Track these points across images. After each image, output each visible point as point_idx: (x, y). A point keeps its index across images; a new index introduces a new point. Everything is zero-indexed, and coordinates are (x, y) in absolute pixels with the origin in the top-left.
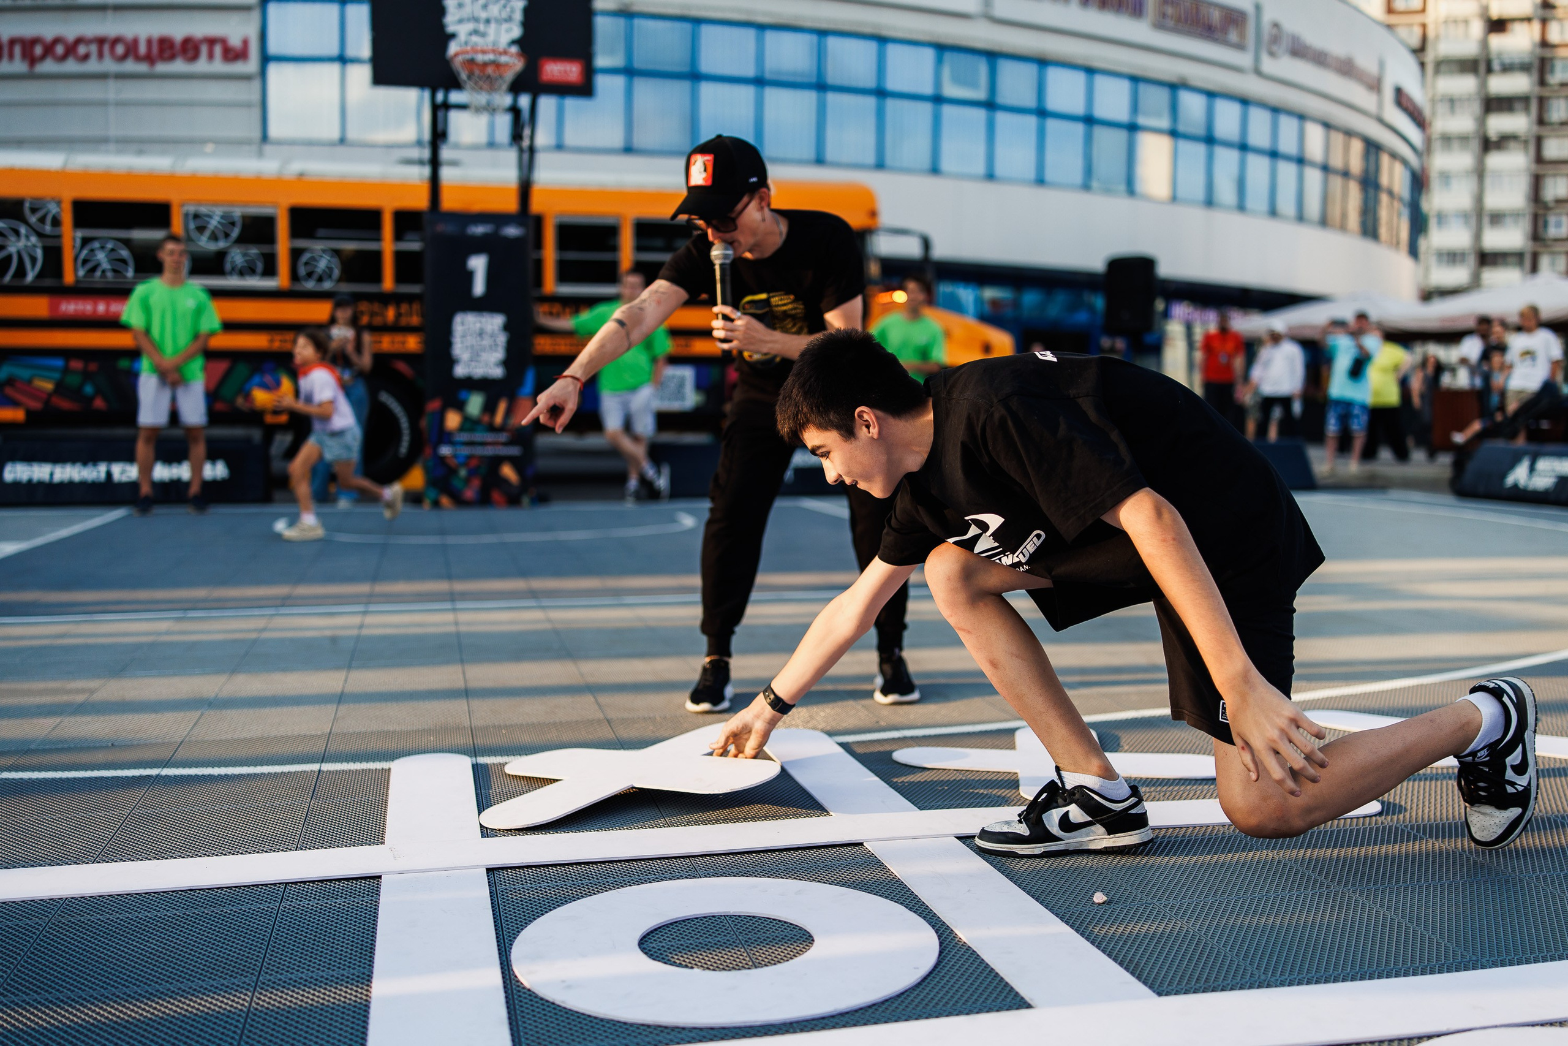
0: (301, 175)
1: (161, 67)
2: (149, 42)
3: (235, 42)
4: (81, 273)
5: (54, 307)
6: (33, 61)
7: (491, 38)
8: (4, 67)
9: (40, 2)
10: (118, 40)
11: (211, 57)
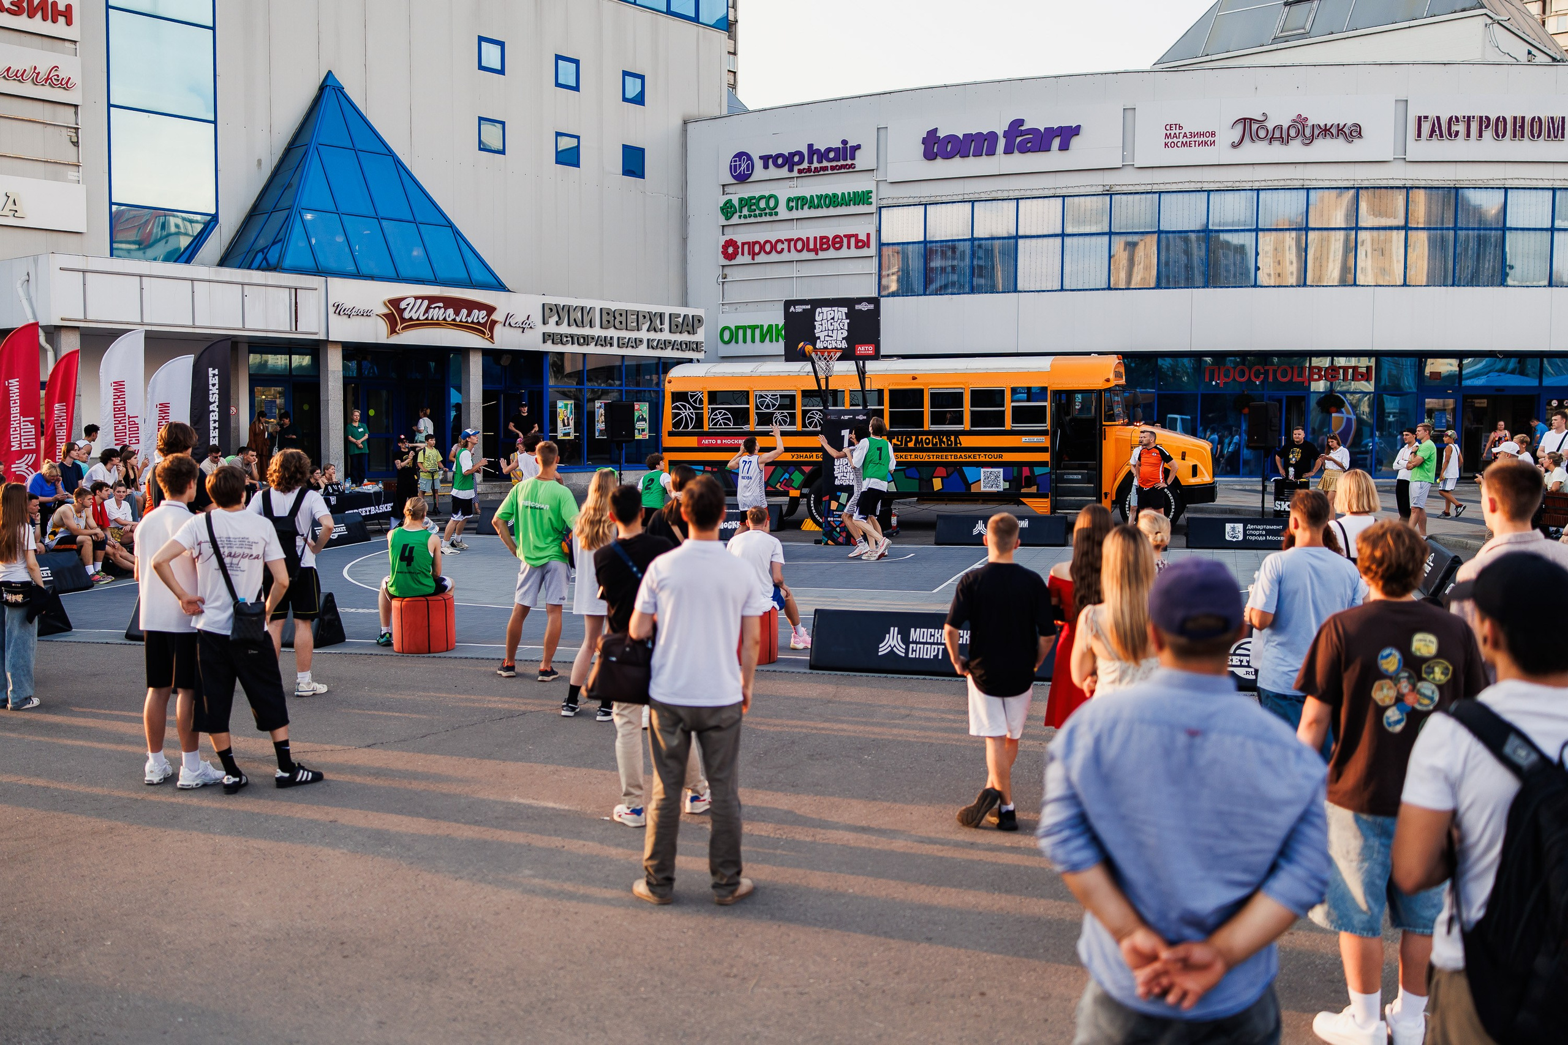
1: (822, 255)
2: (815, 238)
3: (863, 237)
4: (711, 425)
5: (699, 442)
6: (754, 255)
7: (835, 338)
8: (740, 259)
9: (759, 219)
10: (799, 239)
11: (849, 247)
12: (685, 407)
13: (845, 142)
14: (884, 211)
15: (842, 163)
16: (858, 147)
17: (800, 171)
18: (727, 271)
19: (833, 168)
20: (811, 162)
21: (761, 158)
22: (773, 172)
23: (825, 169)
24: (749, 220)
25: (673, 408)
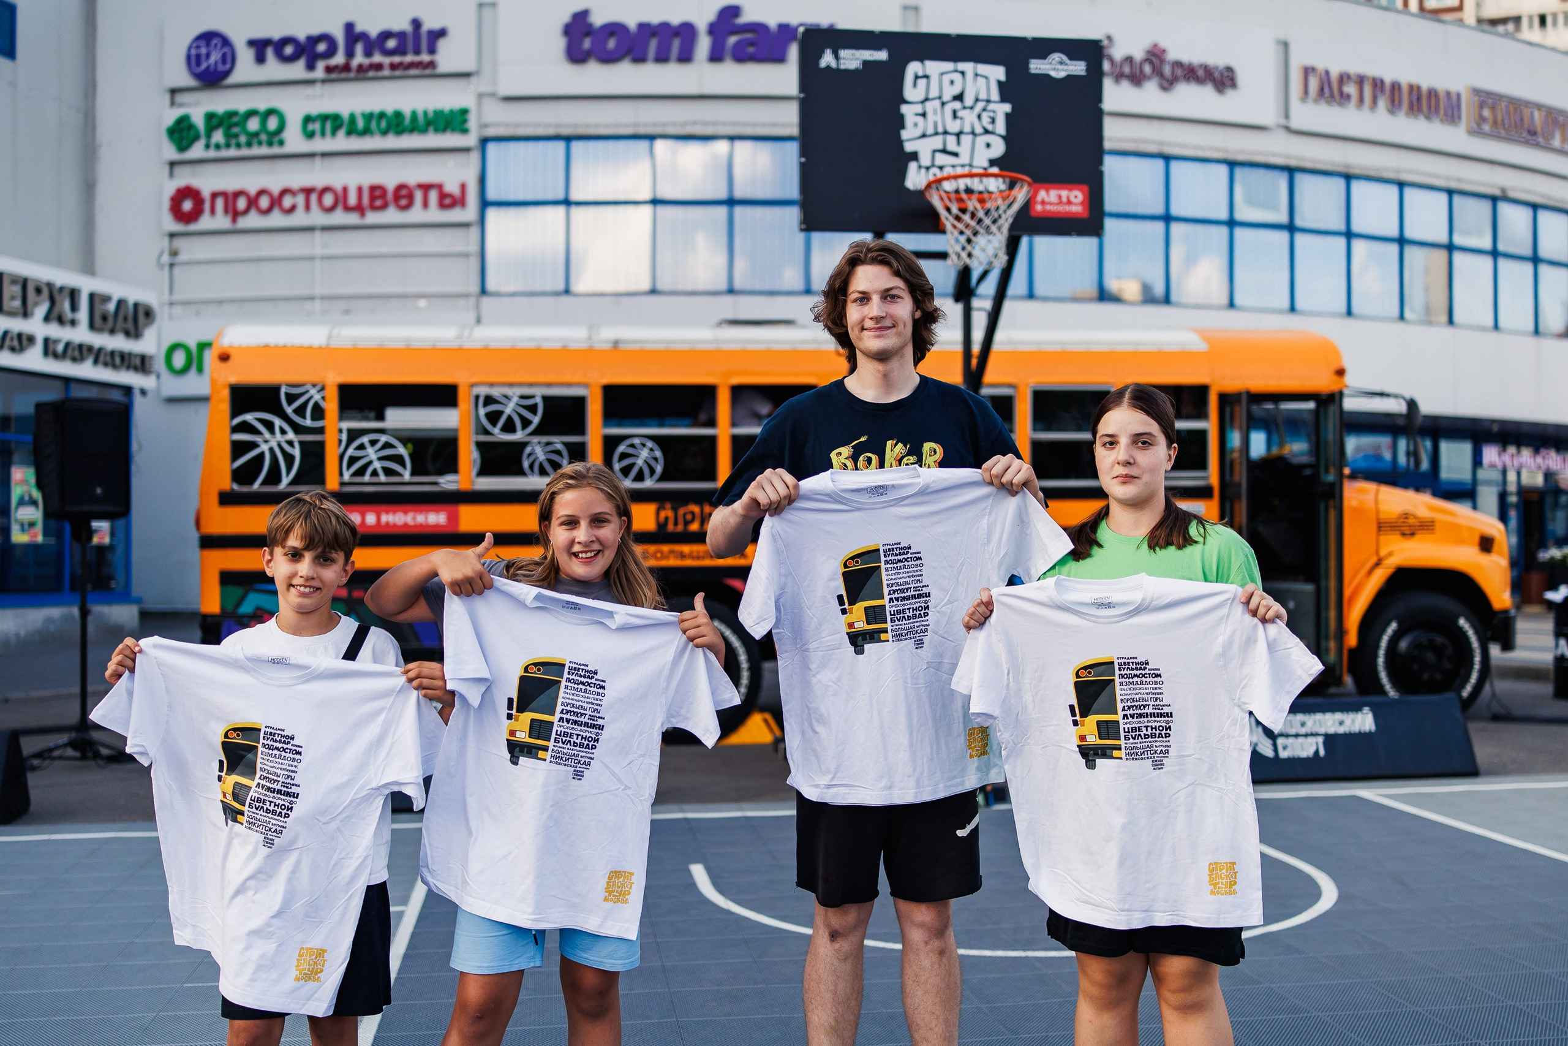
0: (616, 343)
1: (372, 218)
2: (360, 190)
3: (452, 188)
4: (347, 476)
6: (235, 215)
7: (964, 158)
8: (205, 222)
9: (245, 152)
10: (326, 190)
11: (426, 204)
12: (270, 426)
13: (416, 24)
14: (491, 148)
15: (409, 58)
16: (442, 33)
17: (329, 70)
18: (179, 243)
19: (393, 67)
20: (350, 54)
21: (252, 43)
22: (274, 69)
23: (379, 67)
24: (225, 153)
25: (236, 429)
